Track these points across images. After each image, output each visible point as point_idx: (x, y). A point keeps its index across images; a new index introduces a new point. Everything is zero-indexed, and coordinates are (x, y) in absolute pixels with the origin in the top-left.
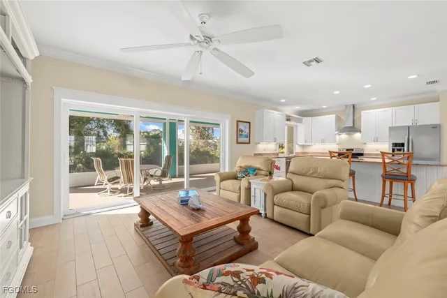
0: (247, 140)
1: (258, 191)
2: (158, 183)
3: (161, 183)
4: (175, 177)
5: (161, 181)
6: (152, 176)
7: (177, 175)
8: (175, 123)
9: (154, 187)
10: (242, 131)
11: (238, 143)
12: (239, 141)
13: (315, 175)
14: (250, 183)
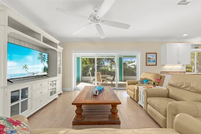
0: (155, 63)
1: (141, 93)
2: (111, 83)
3: (112, 83)
4: (122, 81)
5: (112, 82)
6: (108, 79)
7: (123, 80)
8: (122, 58)
9: (109, 84)
10: (150, 59)
11: (146, 65)
12: (147, 64)
13: (188, 89)
14: (138, 88)
